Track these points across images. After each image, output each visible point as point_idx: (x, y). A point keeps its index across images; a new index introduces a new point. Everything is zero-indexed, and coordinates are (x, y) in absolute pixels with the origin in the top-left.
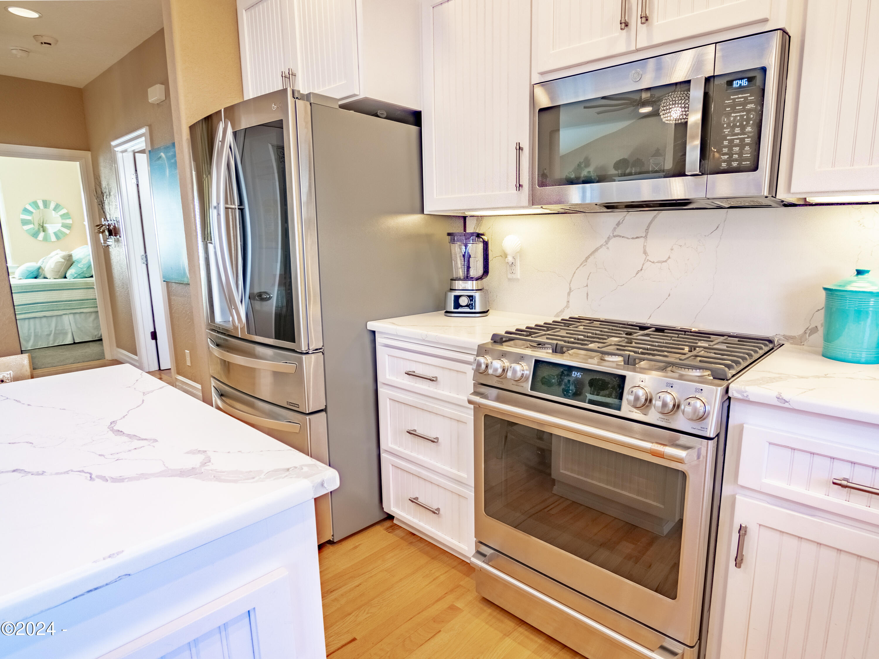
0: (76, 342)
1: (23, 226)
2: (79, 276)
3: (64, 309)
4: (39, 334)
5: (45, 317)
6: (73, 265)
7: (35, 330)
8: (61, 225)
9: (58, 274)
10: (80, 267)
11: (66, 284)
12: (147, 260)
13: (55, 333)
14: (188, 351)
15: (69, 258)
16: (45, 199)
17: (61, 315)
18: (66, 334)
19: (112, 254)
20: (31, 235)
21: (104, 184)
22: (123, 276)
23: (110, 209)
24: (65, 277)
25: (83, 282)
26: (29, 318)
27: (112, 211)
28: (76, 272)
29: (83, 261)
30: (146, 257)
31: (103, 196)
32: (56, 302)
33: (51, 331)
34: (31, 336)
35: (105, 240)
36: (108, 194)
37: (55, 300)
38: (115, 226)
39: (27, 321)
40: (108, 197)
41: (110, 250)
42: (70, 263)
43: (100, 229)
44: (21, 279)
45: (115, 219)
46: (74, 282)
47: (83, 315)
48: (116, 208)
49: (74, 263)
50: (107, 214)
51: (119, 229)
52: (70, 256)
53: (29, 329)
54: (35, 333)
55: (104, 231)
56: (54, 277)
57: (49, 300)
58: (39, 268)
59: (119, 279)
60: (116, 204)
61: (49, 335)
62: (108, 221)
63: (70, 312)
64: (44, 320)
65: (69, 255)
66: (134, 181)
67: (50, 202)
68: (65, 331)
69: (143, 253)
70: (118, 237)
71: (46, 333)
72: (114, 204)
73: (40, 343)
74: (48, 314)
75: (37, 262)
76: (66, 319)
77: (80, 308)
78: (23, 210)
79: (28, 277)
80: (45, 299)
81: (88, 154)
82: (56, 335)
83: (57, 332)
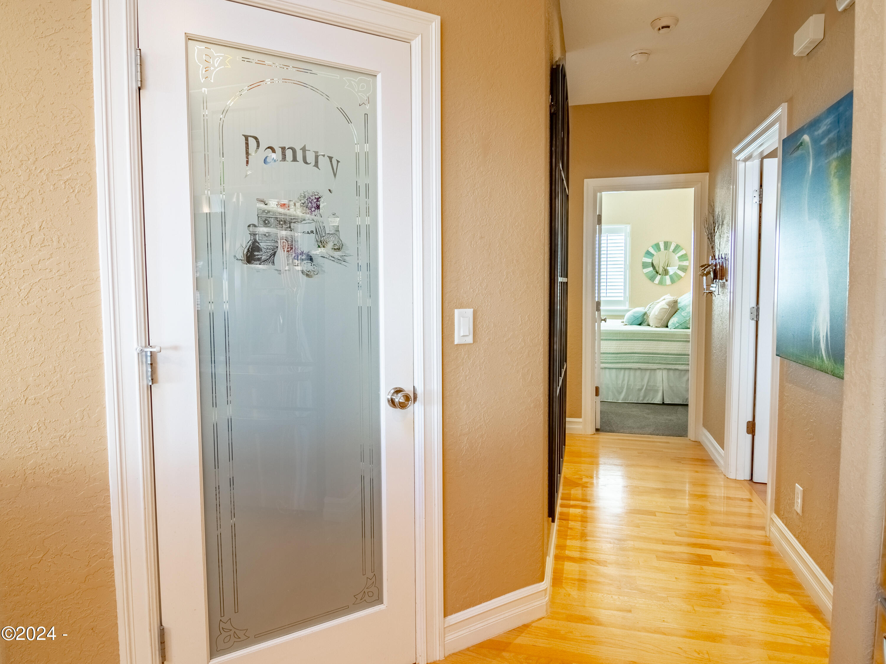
0: (665, 403)
1: (643, 269)
2: (680, 327)
3: (659, 363)
4: (632, 387)
5: (639, 369)
6: (677, 312)
7: (628, 382)
8: (677, 267)
9: (660, 322)
10: (683, 316)
11: (665, 334)
12: (758, 315)
13: (646, 389)
14: (802, 489)
15: (674, 305)
16: (667, 240)
17: (655, 370)
18: (657, 391)
19: (715, 304)
20: (649, 279)
21: (718, 210)
22: (723, 334)
23: (720, 243)
24: (667, 327)
25: (684, 333)
26: (625, 369)
27: (723, 246)
28: (678, 321)
29: (687, 309)
30: (758, 310)
31: (714, 227)
32: (653, 354)
33: (643, 386)
34: (624, 388)
35: (708, 286)
36: (721, 223)
37: (651, 351)
38: (722, 267)
39: (623, 371)
40: (720, 227)
41: (714, 298)
42: (674, 310)
43: (705, 270)
44: (626, 325)
45: (723, 257)
46: (674, 333)
47: (677, 373)
48: (728, 241)
49: (679, 311)
50: (716, 250)
51: (726, 270)
52: (676, 302)
53: (623, 380)
54: (627, 385)
55: (709, 273)
56: (656, 325)
57: (646, 351)
58: (645, 314)
59: (718, 338)
60: (728, 235)
61: (640, 390)
62: (717, 259)
63: (664, 367)
64: (638, 373)
65: (674, 301)
66: (757, 199)
67: (671, 243)
68: (656, 388)
69: (754, 304)
70: (724, 281)
71: (638, 388)
72: (726, 235)
73: (630, 397)
74: (642, 366)
75: (645, 307)
76: (659, 374)
77: (676, 364)
78: (646, 253)
79: (633, 323)
80: (643, 349)
81: (706, 175)
82: (647, 391)
83: (649, 388)
